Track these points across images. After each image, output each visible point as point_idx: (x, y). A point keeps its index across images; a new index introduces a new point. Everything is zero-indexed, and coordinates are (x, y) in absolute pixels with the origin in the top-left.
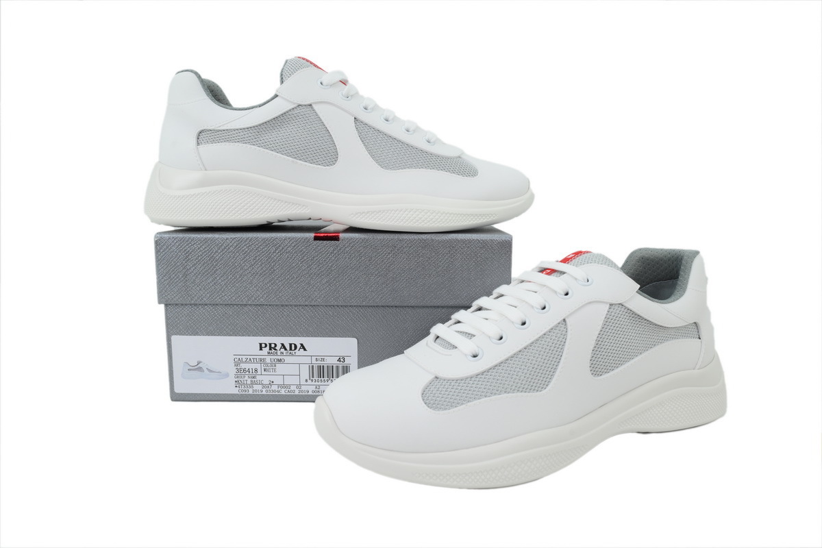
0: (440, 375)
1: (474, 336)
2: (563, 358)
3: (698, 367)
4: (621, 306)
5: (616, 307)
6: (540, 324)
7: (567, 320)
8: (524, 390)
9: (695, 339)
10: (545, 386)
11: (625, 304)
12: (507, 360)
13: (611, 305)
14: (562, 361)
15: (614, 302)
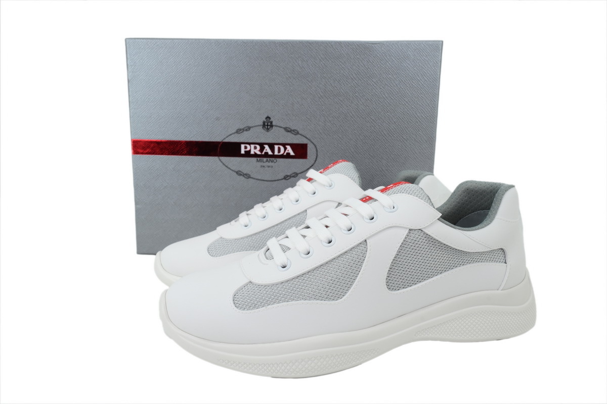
0: (253, 281)
1: (290, 249)
2: (360, 273)
3: (501, 288)
4: (420, 231)
5: (416, 232)
6: (344, 243)
7: (367, 241)
8: (321, 298)
9: (500, 264)
10: (341, 296)
11: (424, 230)
12: (309, 272)
13: (410, 230)
14: (359, 276)
15: (412, 228)
